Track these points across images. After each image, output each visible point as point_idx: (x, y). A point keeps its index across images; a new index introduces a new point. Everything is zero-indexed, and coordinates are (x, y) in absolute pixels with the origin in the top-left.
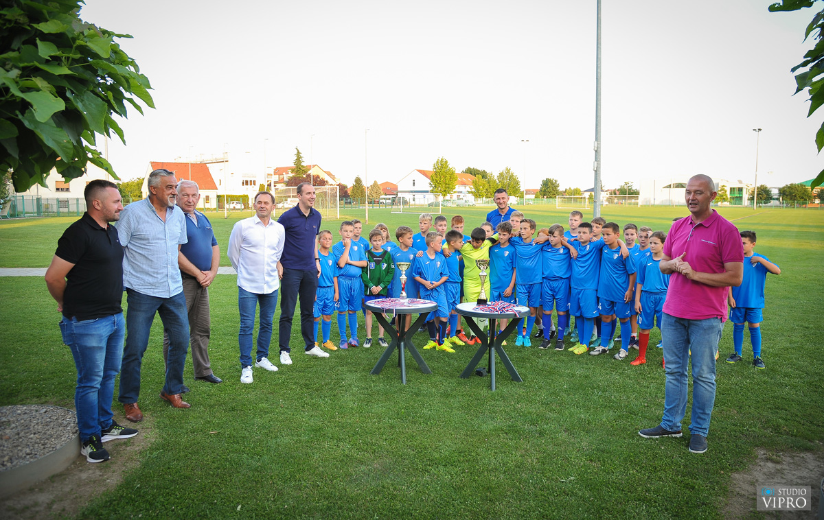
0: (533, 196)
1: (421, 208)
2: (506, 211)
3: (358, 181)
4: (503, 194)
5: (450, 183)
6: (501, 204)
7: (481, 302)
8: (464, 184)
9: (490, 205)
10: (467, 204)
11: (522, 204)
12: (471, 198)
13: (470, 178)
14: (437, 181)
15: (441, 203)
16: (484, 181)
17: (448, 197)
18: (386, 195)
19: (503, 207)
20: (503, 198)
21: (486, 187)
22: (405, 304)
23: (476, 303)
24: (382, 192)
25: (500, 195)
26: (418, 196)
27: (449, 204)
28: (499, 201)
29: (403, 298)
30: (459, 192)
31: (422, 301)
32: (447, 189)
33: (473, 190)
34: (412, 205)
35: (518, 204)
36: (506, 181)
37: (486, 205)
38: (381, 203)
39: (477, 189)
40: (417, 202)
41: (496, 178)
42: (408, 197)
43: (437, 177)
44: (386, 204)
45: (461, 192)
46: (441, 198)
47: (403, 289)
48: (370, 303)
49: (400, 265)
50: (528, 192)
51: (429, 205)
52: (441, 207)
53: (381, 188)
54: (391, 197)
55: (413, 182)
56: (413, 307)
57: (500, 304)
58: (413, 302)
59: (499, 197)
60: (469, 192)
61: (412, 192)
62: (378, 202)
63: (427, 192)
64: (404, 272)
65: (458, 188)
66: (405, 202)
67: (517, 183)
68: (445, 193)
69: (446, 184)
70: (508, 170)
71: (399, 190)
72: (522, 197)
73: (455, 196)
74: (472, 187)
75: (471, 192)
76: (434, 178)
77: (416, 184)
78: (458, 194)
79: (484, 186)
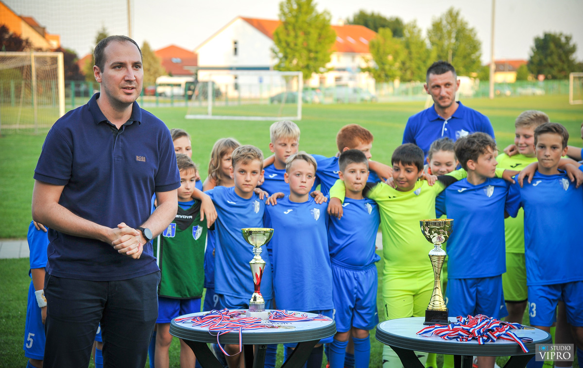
0: (511, 77)
1: (254, 107)
2: (450, 112)
4: (448, 76)
5: (319, 48)
6: (442, 98)
7: (433, 317)
8: (349, 50)
9: (410, 99)
10: (358, 97)
11: (485, 94)
12: (366, 82)
13: (366, 36)
14: (288, 44)
15: (300, 95)
16: (397, 44)
17: (314, 80)
18: (171, 75)
19: (447, 103)
20: (447, 85)
21: (403, 55)
22: (263, 322)
23: (423, 319)
24: (162, 69)
25: (440, 79)
26: (245, 78)
27: (317, 98)
28: (437, 91)
29: (256, 307)
30: (340, 70)
31: (299, 314)
32: (312, 63)
33: (372, 64)
34: (233, 99)
35: (476, 95)
36: (450, 42)
37: (401, 99)
38: (160, 95)
39: (380, 59)
40: (245, 93)
41: (424, 35)
42: (223, 81)
43: (288, 35)
44: (173, 96)
45: (343, 70)
46: (297, 85)
47: (257, 288)
48: (182, 321)
49: (250, 233)
50: (501, 66)
51: (272, 100)
52: (300, 104)
53: (160, 59)
54: (183, 80)
55: (232, 47)
56: (282, 328)
57: (480, 323)
58: (279, 317)
59: (440, 82)
60: (363, 70)
61: (230, 69)
62: (154, 93)
63: (267, 69)
64: (259, 250)
65: (337, 60)
66: (217, 94)
67: (475, 46)
68: (308, 69)
69: (310, 51)
70: (452, 16)
71: (201, 63)
72: (485, 77)
73: (330, 78)
74: (369, 56)
75: (368, 70)
76: (283, 37)
77: (240, 51)
78: (337, 74)
79: (396, 55)
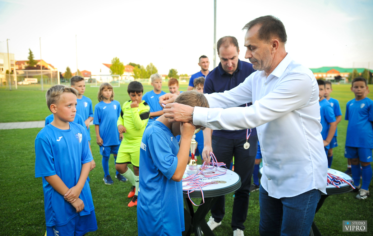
3: (68, 69)
5: (121, 70)
8: (128, 71)
13: (132, 68)
14: (114, 70)
15: (116, 82)
16: (139, 70)
17: (120, 78)
21: (141, 73)
26: (102, 77)
27: (121, 82)
33: (134, 74)
34: (98, 82)
36: (151, 70)
41: (145, 68)
42: (98, 78)
43: (114, 67)
53: (82, 73)
54: (88, 78)
55: (100, 70)
60: (131, 76)
61: (100, 75)
63: (108, 75)
65: (125, 73)
67: (156, 71)
69: (119, 71)
70: (151, 64)
71: (92, 74)
73: (123, 78)
74: (133, 72)
75: (133, 76)
76: (112, 68)
77: (102, 71)
78: (125, 77)
79: (139, 72)
